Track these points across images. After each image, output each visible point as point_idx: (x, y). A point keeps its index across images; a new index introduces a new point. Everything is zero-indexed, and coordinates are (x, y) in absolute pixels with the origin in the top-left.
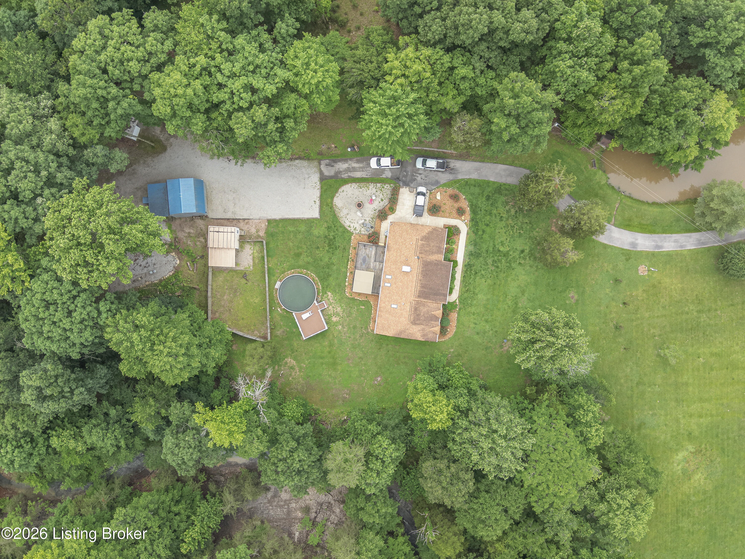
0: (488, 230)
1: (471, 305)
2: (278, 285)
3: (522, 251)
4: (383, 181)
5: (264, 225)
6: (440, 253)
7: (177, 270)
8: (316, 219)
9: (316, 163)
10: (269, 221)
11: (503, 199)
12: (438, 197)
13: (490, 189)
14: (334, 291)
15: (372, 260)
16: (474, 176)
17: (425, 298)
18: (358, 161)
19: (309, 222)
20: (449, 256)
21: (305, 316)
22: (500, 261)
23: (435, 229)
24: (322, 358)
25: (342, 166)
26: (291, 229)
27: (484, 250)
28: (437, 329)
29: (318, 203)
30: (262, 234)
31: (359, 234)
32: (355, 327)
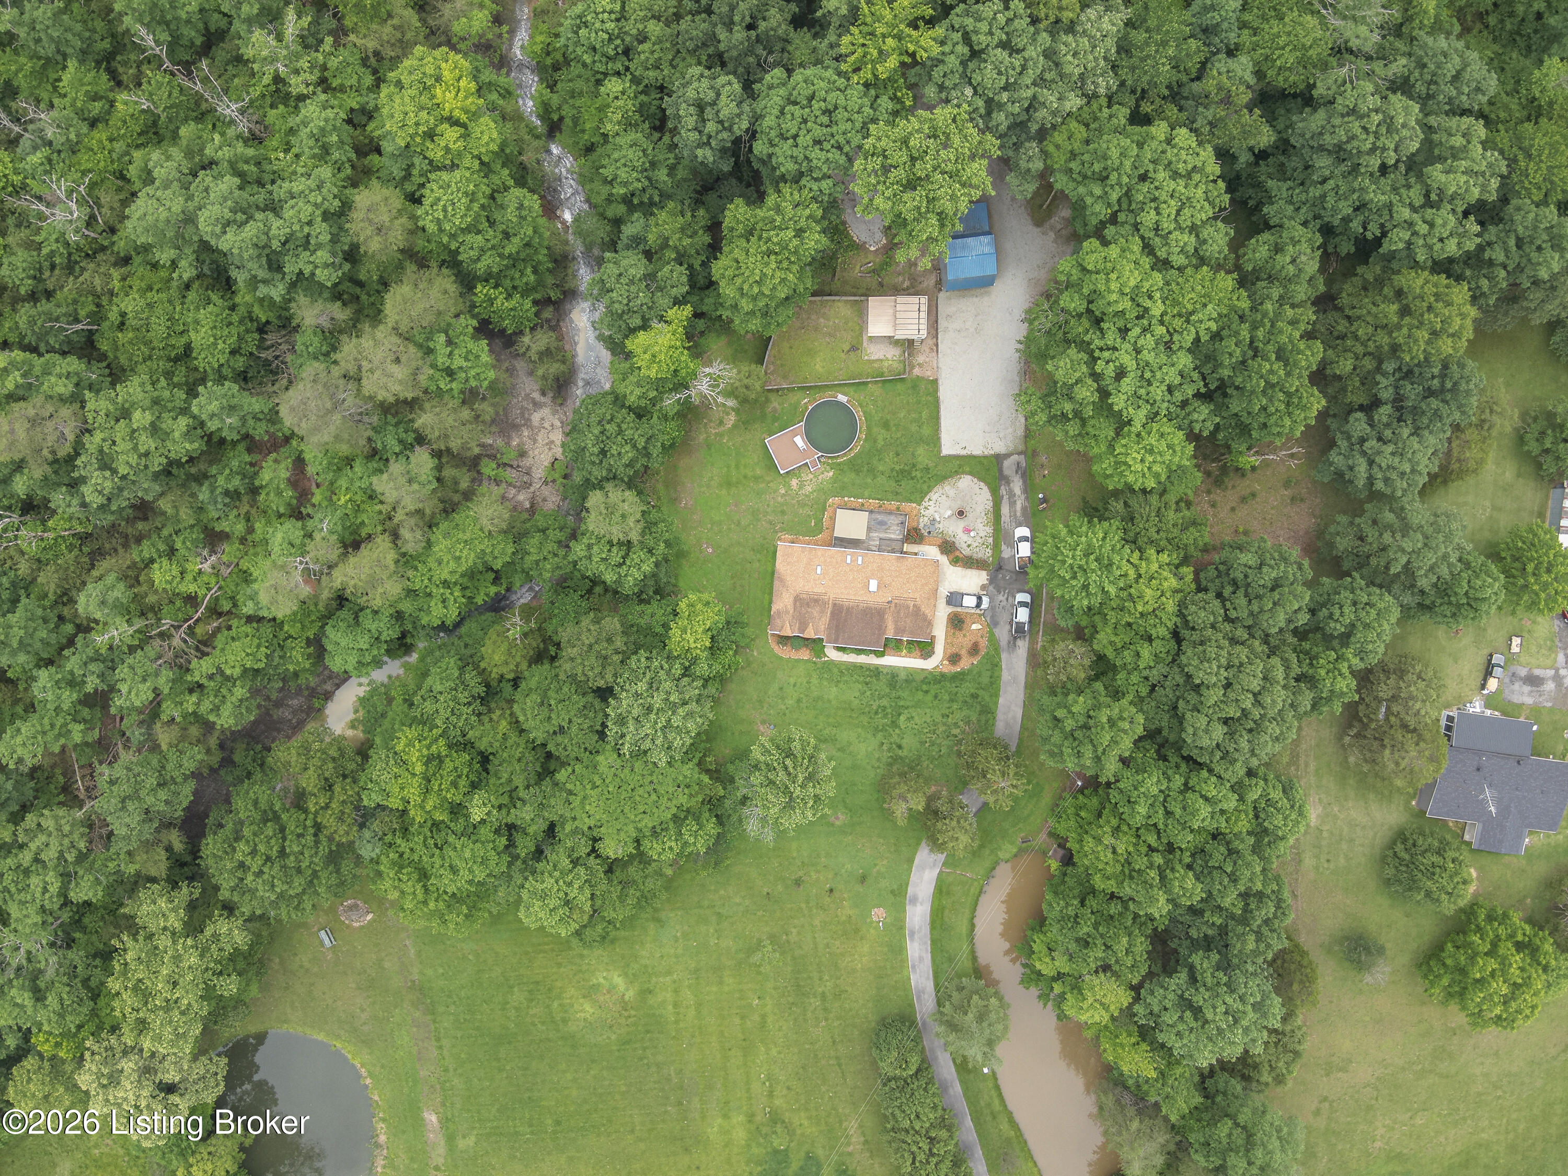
0: (929, 697)
1: (821, 679)
2: (842, 398)
3: (900, 747)
4: (996, 547)
5: (929, 374)
6: (896, 633)
7: (860, 247)
8: (940, 451)
9: (1021, 447)
10: (935, 381)
11: (974, 718)
12: (974, 627)
13: (987, 698)
14: (834, 480)
15: (882, 535)
16: (1005, 676)
17: (833, 614)
18: (1024, 509)
19: (935, 440)
20: (892, 645)
21: (799, 441)
22: (885, 716)
23: (930, 624)
24: (737, 467)
25: (1017, 486)
26: (925, 414)
27: (900, 693)
28: (788, 632)
29: (964, 453)
30: (917, 371)
31: (919, 515)
32: (783, 513)
